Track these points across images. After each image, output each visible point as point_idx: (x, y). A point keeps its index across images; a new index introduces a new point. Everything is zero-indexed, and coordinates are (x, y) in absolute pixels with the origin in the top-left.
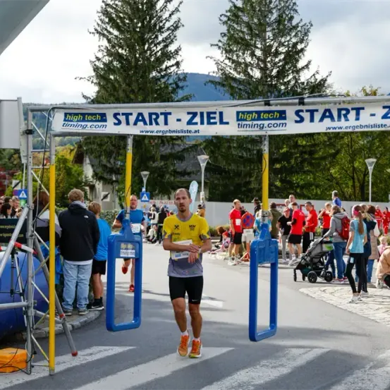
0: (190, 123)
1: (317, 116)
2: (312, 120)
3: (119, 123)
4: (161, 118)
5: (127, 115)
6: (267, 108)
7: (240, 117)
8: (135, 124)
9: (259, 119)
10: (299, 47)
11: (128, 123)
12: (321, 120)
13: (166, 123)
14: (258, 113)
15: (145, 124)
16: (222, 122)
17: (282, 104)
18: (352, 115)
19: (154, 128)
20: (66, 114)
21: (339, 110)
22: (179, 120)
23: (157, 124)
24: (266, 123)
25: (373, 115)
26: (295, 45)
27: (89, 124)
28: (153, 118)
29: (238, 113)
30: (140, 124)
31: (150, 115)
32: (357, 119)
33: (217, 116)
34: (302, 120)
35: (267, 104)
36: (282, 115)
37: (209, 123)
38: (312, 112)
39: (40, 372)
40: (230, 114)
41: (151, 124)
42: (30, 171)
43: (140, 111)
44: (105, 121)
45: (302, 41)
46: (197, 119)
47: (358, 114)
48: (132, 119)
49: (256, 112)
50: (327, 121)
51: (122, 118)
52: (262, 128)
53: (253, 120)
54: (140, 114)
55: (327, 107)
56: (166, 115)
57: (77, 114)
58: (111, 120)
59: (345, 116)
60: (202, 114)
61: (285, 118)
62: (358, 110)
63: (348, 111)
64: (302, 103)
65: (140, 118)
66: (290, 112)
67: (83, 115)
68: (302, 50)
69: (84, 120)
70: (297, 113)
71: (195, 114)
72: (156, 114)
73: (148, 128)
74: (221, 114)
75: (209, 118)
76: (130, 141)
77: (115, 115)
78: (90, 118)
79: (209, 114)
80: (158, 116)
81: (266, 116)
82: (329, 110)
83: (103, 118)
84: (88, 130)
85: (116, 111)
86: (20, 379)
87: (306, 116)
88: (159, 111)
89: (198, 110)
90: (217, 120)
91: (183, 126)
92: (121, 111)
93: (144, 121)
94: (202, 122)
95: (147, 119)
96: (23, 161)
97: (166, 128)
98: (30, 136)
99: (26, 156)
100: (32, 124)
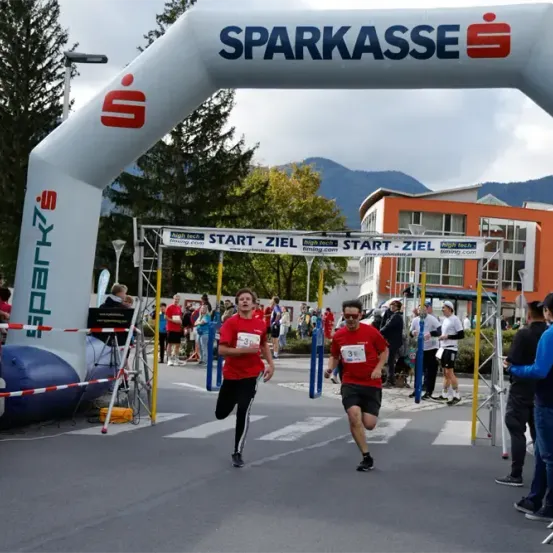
0: (268, 245)
1: (359, 246)
2: (355, 248)
3: (214, 241)
4: (248, 240)
5: (221, 236)
6: (324, 238)
7: (306, 243)
8: (227, 243)
9: (318, 245)
10: (223, 110)
11: (221, 242)
12: (362, 248)
13: (250, 244)
14: (319, 241)
15: (234, 243)
16: (292, 246)
17: (334, 236)
18: (383, 246)
19: (240, 246)
20: (172, 233)
21: (374, 243)
22: (260, 242)
23: (243, 244)
24: (323, 248)
25: (397, 247)
26: (217, 108)
27: (191, 241)
28: (241, 240)
29: (304, 240)
30: (231, 243)
31: (239, 237)
32: (386, 249)
33: (289, 241)
34: (348, 247)
35: (324, 234)
36: (335, 243)
37: (282, 245)
38: (356, 243)
39: (144, 422)
40: (298, 241)
41: (238, 243)
42: (141, 273)
43: (231, 234)
44: (203, 239)
45: (224, 104)
46: (274, 242)
47: (386, 246)
48: (224, 239)
49: (317, 240)
50: (366, 249)
51: (217, 238)
52: (320, 251)
53: (314, 245)
54: (231, 236)
55: (367, 239)
56: (251, 238)
57: (181, 233)
58: (207, 239)
59: (378, 247)
60: (278, 239)
61: (336, 246)
62: (387, 243)
63: (380, 243)
64: (348, 235)
65: (231, 239)
66: (341, 242)
67: (186, 234)
68: (226, 114)
69: (186, 238)
70: (346, 243)
71: (272, 239)
72: (243, 237)
73: (237, 246)
74: (292, 240)
75: (282, 243)
76: (221, 256)
77: (211, 236)
78: (191, 236)
79: (283, 239)
81: (324, 243)
82: (367, 242)
84: (189, 246)
85: (212, 233)
86: (127, 428)
87: (352, 245)
88: (245, 235)
89: (275, 236)
90: (289, 244)
91: (263, 246)
92: (216, 233)
93: (233, 241)
94: (277, 245)
95: (236, 240)
96: (136, 266)
97: (250, 247)
98: (142, 248)
99: (139, 262)
100: (144, 238)
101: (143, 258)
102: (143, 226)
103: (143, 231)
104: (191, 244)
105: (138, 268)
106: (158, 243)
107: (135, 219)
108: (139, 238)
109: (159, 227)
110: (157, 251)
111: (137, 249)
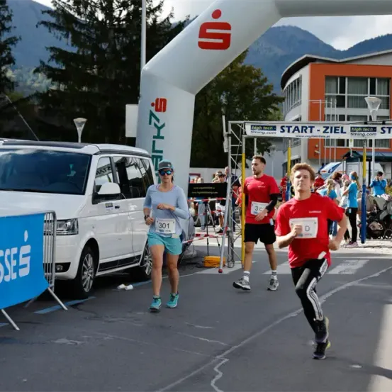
0: (324, 132)
2: (389, 132)
3: (284, 131)
4: (309, 129)
5: (289, 127)
6: (366, 126)
7: (353, 130)
8: (293, 132)
9: (362, 131)
11: (289, 131)
13: (311, 132)
14: (362, 128)
15: (299, 132)
16: (342, 132)
17: (374, 124)
19: (304, 134)
20: (252, 126)
22: (318, 130)
23: (306, 132)
24: (366, 133)
27: (266, 132)
28: (304, 129)
29: (351, 128)
30: (296, 132)
31: (303, 127)
33: (340, 129)
34: (384, 132)
35: (366, 123)
36: (375, 129)
37: (335, 132)
38: (390, 128)
40: (347, 128)
41: (302, 132)
42: (230, 157)
43: (297, 125)
44: (275, 130)
46: (329, 130)
48: (292, 129)
49: (361, 128)
51: (286, 129)
52: (363, 135)
53: (359, 131)
54: (296, 127)
56: (311, 128)
57: (259, 126)
58: (279, 129)
60: (332, 128)
65: (296, 129)
66: (379, 128)
67: (262, 126)
69: (262, 129)
70: (382, 129)
71: (327, 128)
73: (301, 134)
74: (342, 128)
75: (335, 130)
76: (290, 141)
77: (282, 127)
78: (266, 128)
79: (335, 128)
80: (307, 128)
83: (274, 128)
84: (266, 135)
85: (282, 125)
87: (387, 130)
88: (307, 126)
89: (330, 126)
90: (340, 131)
91: (321, 133)
92: (286, 125)
93: (298, 130)
94: (331, 132)
95: (300, 130)
96: (225, 151)
97: (310, 135)
98: (230, 138)
99: (228, 148)
100: (230, 130)
101: (230, 145)
102: (230, 122)
103: (230, 126)
104: (267, 134)
105: (227, 153)
106: (242, 134)
107: (224, 117)
108: (227, 130)
109: (242, 122)
110: (241, 140)
111: (226, 139)
